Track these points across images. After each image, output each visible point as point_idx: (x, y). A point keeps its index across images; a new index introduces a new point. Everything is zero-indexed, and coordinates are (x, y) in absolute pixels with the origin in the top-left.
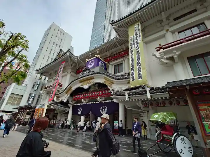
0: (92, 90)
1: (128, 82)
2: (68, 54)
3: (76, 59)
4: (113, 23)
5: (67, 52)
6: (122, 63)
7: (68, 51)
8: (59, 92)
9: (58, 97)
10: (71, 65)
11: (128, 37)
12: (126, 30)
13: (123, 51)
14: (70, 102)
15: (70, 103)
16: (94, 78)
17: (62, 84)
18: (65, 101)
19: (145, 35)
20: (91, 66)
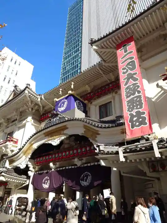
0: (66, 146)
1: (121, 130)
2: (26, 92)
3: (39, 100)
4: (92, 43)
5: (25, 89)
6: (111, 102)
7: (27, 87)
8: (14, 153)
9: (11, 162)
10: (32, 109)
11: (117, 62)
12: (113, 52)
13: (111, 83)
14: (31, 169)
15: (30, 171)
16: (67, 128)
17: (17, 140)
18: (23, 166)
19: (143, 58)
20: (62, 109)
